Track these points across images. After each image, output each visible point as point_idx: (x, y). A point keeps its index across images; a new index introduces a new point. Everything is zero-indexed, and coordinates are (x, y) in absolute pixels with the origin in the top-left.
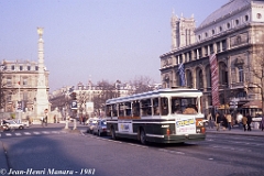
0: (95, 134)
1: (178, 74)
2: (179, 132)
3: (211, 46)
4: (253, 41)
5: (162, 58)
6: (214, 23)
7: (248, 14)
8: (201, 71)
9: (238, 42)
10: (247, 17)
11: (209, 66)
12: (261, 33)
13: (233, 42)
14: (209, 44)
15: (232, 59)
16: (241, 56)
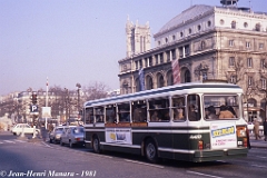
0: (64, 145)
1: (137, 80)
2: (215, 145)
3: (173, 51)
4: (218, 47)
5: (120, 63)
6: (175, 29)
7: (211, 19)
8: (162, 78)
9: (202, 48)
10: (209, 23)
11: (171, 71)
12: (225, 38)
13: (196, 48)
14: (171, 49)
15: (195, 65)
16: (206, 62)
